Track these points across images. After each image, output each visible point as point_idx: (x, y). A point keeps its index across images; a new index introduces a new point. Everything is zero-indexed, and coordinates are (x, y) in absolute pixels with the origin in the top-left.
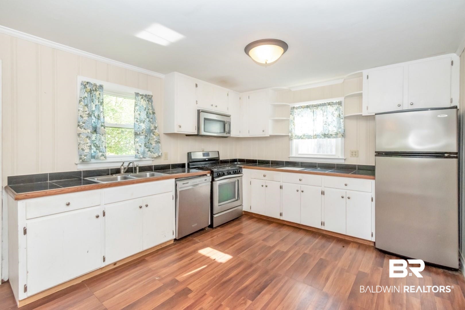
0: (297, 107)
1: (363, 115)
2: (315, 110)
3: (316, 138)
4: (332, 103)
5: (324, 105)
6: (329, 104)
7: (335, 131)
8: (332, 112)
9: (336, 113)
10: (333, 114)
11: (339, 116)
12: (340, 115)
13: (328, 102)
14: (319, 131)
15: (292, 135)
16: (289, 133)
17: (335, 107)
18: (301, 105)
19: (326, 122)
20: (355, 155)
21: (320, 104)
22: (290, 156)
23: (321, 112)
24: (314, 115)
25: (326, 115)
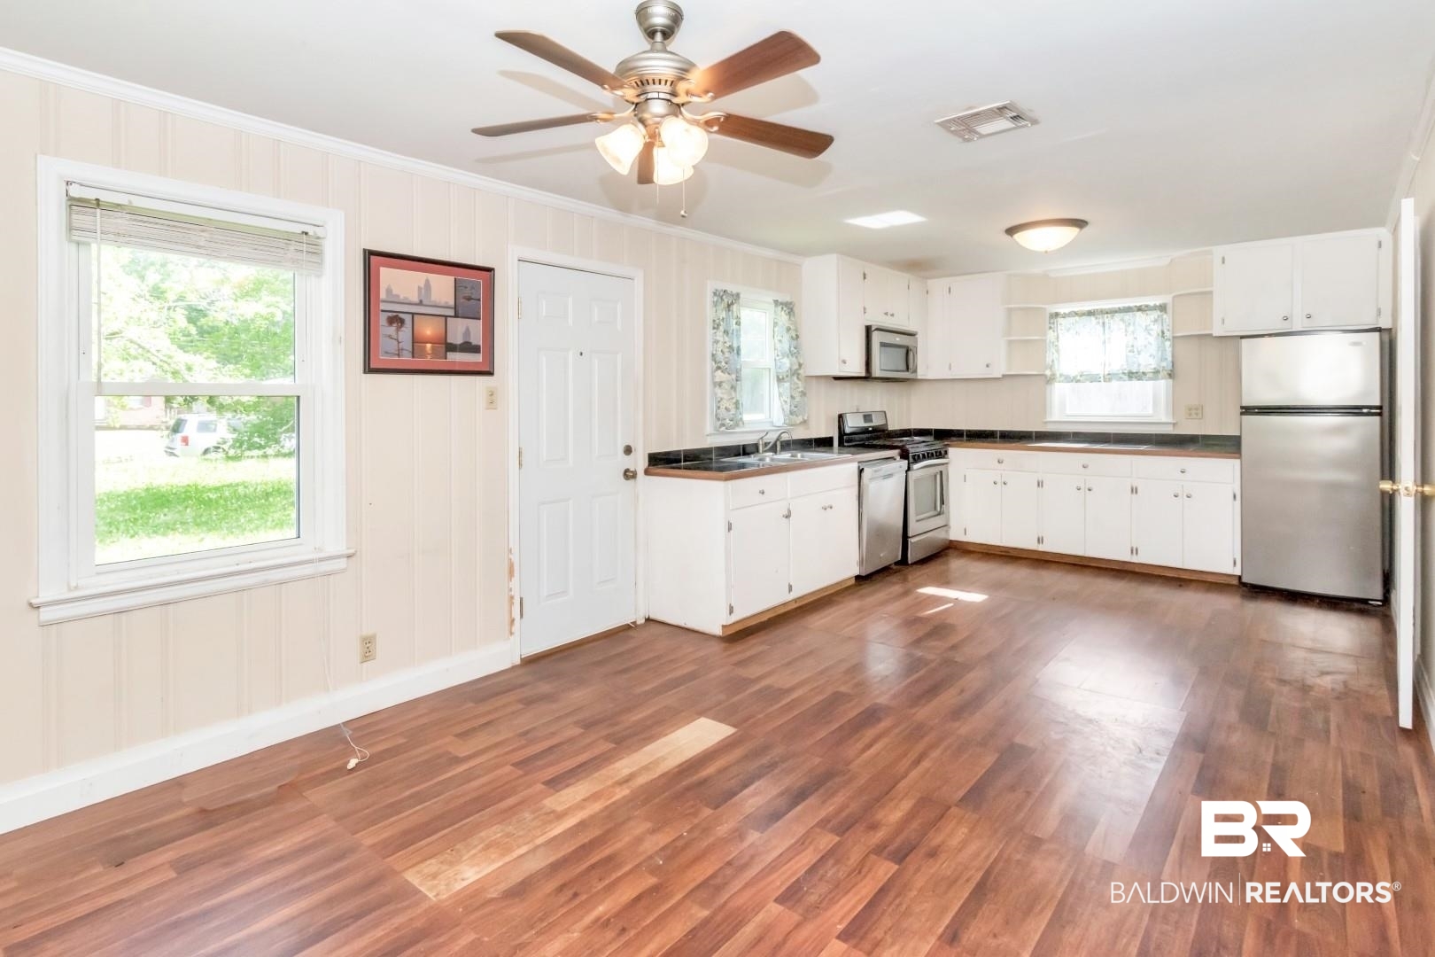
0: (1065, 313)
1: (1214, 335)
2: (1106, 320)
3: (1110, 380)
4: (1147, 306)
5: (1128, 310)
6: (1139, 309)
7: (1153, 367)
8: (1146, 326)
9: (1156, 329)
10: (1147, 329)
11: (1160, 334)
12: (1163, 332)
13: (1138, 305)
14: (1118, 364)
15: (1054, 375)
16: (1046, 369)
17: (1155, 314)
18: (1076, 310)
19: (1133, 346)
20: (1197, 414)
21: (1119, 308)
22: (1048, 419)
23: (1122, 325)
24: (1106, 331)
25: (1133, 332)
